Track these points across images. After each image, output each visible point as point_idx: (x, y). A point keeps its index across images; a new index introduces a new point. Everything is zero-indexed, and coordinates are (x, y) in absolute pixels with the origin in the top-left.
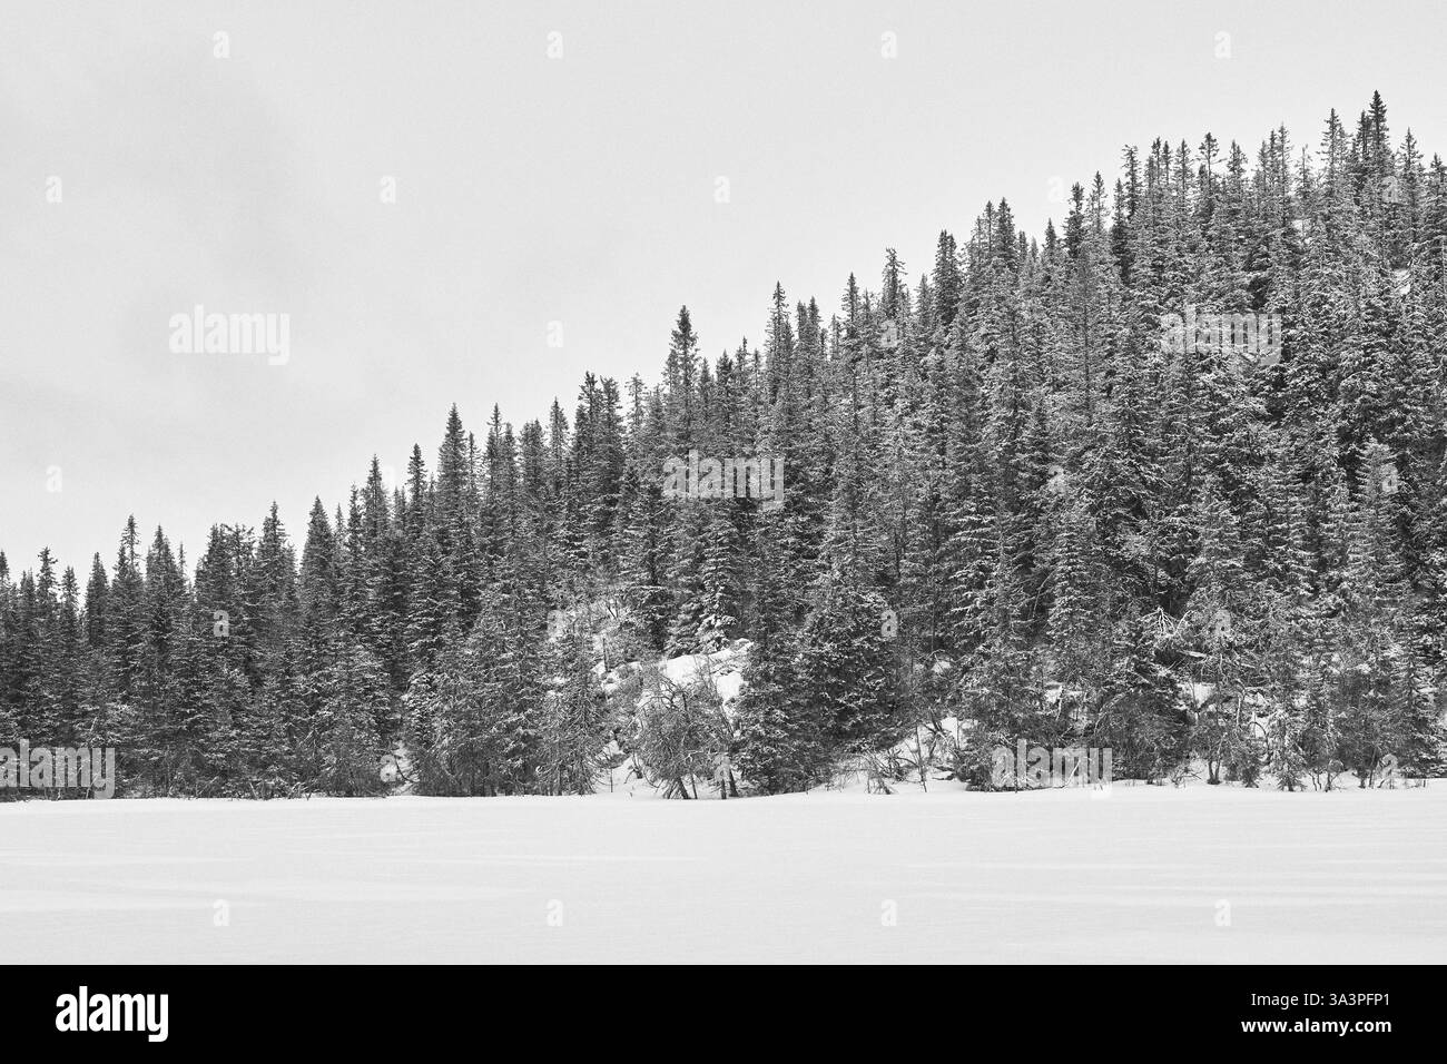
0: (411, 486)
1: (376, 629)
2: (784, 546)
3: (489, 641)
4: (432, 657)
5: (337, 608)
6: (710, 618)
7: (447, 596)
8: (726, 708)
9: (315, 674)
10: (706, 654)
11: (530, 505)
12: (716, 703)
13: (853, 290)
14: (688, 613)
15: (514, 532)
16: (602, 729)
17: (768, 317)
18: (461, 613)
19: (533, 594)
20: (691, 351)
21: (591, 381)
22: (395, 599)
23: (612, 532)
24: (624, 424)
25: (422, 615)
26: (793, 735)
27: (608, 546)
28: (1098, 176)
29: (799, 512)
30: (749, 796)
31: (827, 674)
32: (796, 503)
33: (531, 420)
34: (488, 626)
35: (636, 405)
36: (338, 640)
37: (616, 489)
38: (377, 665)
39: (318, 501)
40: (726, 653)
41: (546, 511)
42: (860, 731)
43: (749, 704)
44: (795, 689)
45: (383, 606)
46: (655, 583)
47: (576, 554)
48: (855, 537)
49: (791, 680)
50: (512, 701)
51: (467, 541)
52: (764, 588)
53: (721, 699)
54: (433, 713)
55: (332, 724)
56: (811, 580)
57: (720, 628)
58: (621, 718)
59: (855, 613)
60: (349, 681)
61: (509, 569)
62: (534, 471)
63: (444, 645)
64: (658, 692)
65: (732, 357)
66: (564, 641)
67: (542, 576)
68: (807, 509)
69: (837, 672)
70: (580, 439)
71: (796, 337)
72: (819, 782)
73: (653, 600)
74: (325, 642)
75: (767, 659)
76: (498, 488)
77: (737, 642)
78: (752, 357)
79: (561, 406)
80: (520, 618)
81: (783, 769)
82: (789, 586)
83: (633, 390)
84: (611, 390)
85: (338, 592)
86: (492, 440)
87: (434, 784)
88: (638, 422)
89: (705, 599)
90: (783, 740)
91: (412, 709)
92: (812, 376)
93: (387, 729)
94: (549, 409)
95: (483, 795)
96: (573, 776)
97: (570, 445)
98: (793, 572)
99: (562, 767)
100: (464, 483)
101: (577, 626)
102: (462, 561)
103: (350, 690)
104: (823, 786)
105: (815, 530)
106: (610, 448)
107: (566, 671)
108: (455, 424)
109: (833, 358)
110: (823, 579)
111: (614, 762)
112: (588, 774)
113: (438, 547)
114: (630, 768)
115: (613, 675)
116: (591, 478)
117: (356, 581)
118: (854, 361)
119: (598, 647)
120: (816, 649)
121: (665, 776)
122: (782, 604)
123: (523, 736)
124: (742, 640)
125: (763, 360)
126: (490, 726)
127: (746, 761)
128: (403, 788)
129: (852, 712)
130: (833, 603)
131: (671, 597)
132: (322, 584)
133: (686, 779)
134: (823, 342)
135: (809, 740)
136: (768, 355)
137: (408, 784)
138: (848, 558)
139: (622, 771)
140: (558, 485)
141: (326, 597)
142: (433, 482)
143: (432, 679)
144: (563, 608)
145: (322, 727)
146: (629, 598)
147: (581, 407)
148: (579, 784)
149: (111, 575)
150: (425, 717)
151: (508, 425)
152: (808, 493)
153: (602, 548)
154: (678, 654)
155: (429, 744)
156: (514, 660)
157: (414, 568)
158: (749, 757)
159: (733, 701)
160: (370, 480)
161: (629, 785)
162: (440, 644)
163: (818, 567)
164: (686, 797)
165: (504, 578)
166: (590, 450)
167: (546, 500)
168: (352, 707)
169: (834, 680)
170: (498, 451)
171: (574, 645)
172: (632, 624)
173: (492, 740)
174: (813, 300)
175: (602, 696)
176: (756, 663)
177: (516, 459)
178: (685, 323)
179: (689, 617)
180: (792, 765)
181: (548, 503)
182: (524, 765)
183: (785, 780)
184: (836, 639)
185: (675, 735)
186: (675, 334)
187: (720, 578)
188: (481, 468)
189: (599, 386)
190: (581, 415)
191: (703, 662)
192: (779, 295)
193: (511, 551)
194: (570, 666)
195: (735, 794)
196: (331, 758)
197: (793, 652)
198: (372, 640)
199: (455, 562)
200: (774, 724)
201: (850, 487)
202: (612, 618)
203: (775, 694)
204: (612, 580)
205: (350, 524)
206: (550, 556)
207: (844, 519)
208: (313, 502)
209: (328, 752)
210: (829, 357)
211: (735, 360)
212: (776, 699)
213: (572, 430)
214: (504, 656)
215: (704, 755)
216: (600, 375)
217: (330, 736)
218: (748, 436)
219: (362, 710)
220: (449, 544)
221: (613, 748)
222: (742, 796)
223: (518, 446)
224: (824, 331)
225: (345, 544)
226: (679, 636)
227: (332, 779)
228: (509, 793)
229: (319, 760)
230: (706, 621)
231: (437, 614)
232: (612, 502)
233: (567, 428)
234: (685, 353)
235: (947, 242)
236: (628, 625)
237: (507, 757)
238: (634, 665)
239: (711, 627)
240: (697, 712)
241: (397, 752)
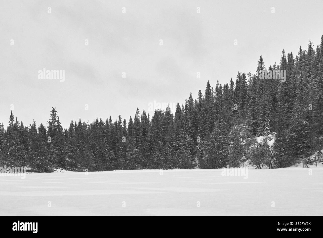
0: (199, 99)
1: (191, 131)
2: (284, 110)
3: (216, 134)
4: (203, 137)
5: (182, 127)
6: (267, 127)
7: (207, 124)
8: (270, 148)
9: (178, 142)
10: (266, 136)
11: (225, 103)
12: (268, 147)
13: (301, 50)
14: (262, 126)
15: (222, 109)
16: (242, 153)
17: (281, 57)
18: (210, 127)
19: (226, 123)
20: (263, 66)
21: (239, 74)
22: (195, 125)
23: (244, 108)
24: (247, 83)
25: (201, 128)
26: (286, 154)
27: (243, 111)
29: (288, 102)
30: (275, 168)
31: (294, 140)
32: (287, 100)
33: (226, 83)
34: (216, 130)
35: (250, 79)
36: (183, 134)
37: (245, 98)
38: (191, 140)
39: (178, 103)
40: (270, 135)
41: (229, 104)
42: (301, 153)
43: (275, 147)
44: (287, 144)
45: (193, 126)
46: (254, 120)
47: (236, 113)
48: (301, 108)
49: (285, 141)
50: (221, 147)
51: (211, 111)
52: (279, 120)
53: (269, 146)
54: (203, 150)
55: (181, 153)
56: (291, 118)
57: (269, 130)
58: (246, 151)
59: (301, 126)
60: (185, 143)
61: (221, 117)
62: (226, 94)
63: (206, 135)
64: (255, 145)
65: (272, 67)
66: (233, 133)
67: (228, 119)
68: (290, 102)
69: (296, 139)
70: (237, 87)
71: (288, 61)
72: (292, 165)
73: (254, 123)
74: (180, 135)
75: (280, 137)
76: (218, 99)
77: (273, 133)
78: (277, 67)
79: (232, 80)
80: (223, 128)
81: (283, 162)
82: (285, 120)
83: (249, 75)
84: (244, 76)
85: (182, 123)
86: (217, 88)
87: (204, 166)
88: (250, 83)
89: (266, 123)
90: (283, 155)
91: (199, 149)
92: (291, 71)
93: (193, 154)
94: (230, 81)
95: (215, 168)
96: (235, 164)
97: (235, 88)
98: (286, 116)
99: (233, 162)
100: (211, 98)
101: (236, 130)
102: (210, 116)
103: (185, 145)
104: (292, 166)
105: (292, 106)
106: (244, 89)
107: (234, 140)
108: (208, 85)
109: (296, 66)
110: (293, 118)
111: (244, 161)
112: (238, 163)
113: (205, 113)
114: (248, 162)
115: (244, 141)
116: (240, 96)
117: (187, 121)
118: (301, 67)
119: (241, 134)
120: (291, 134)
121: (256, 164)
122: (283, 124)
123: (224, 155)
124: (274, 132)
126: (216, 153)
127: (275, 160)
128: (197, 167)
129: (300, 149)
130: (296, 123)
131: (258, 123)
132: (179, 122)
133: (261, 165)
134: (294, 62)
135: (290, 155)
136: (281, 66)
137: (198, 166)
138: (299, 113)
139: (246, 163)
140: (232, 98)
141: (180, 124)
142: (204, 98)
143: (203, 142)
144: (233, 126)
145: (179, 153)
146: (248, 124)
147: (237, 80)
149: (134, 121)
150: (202, 151)
151: (221, 84)
152: (290, 98)
153: (242, 112)
154: (259, 136)
155: (203, 157)
156: (222, 138)
157: (199, 117)
158: (275, 159)
159: (272, 146)
160: (190, 98)
161: (248, 166)
162: (205, 134)
163: (292, 115)
164: (261, 169)
165: (219, 119)
166: (239, 90)
167: (229, 101)
168: (185, 149)
169: (296, 141)
170: (219, 90)
171: (235, 134)
172: (249, 129)
173: (217, 156)
174: (291, 53)
175: (242, 146)
176: (277, 138)
177: (222, 92)
178: (261, 59)
179: (262, 127)
180: (286, 161)
181: (230, 102)
182: (224, 162)
183: (284, 165)
184: (296, 132)
185: (259, 154)
186: (259, 62)
187: (269, 118)
188: (214, 94)
189: (241, 75)
190: (237, 81)
191: (265, 138)
192: (283, 52)
193: (221, 113)
194: (234, 139)
195: (272, 168)
196: (181, 160)
197: (286, 135)
198: (190, 134)
199: (208, 116)
200: (281, 152)
201: (300, 96)
202: (244, 128)
203: (282, 145)
204: (244, 119)
205: (185, 108)
206: (230, 114)
207: (298, 104)
208: (177, 103)
209: (180, 159)
210: (295, 66)
211: (273, 67)
212: (282, 146)
213: (235, 85)
214: (219, 137)
215: (265, 159)
216: (242, 72)
217: (181, 155)
218: (276, 85)
219: (188, 149)
220: (207, 112)
221: (244, 157)
222: (274, 168)
223: (223, 89)
224: (294, 60)
225: (184, 113)
226: (259, 132)
227: (181, 165)
228: (220, 168)
229: (178, 161)
230: (266, 128)
231: (205, 128)
232: (244, 101)
233: (234, 85)
234: (261, 66)
236: (248, 129)
237: (220, 160)
238: (249, 139)
239: (267, 130)
240: (263, 149)
241: (196, 159)
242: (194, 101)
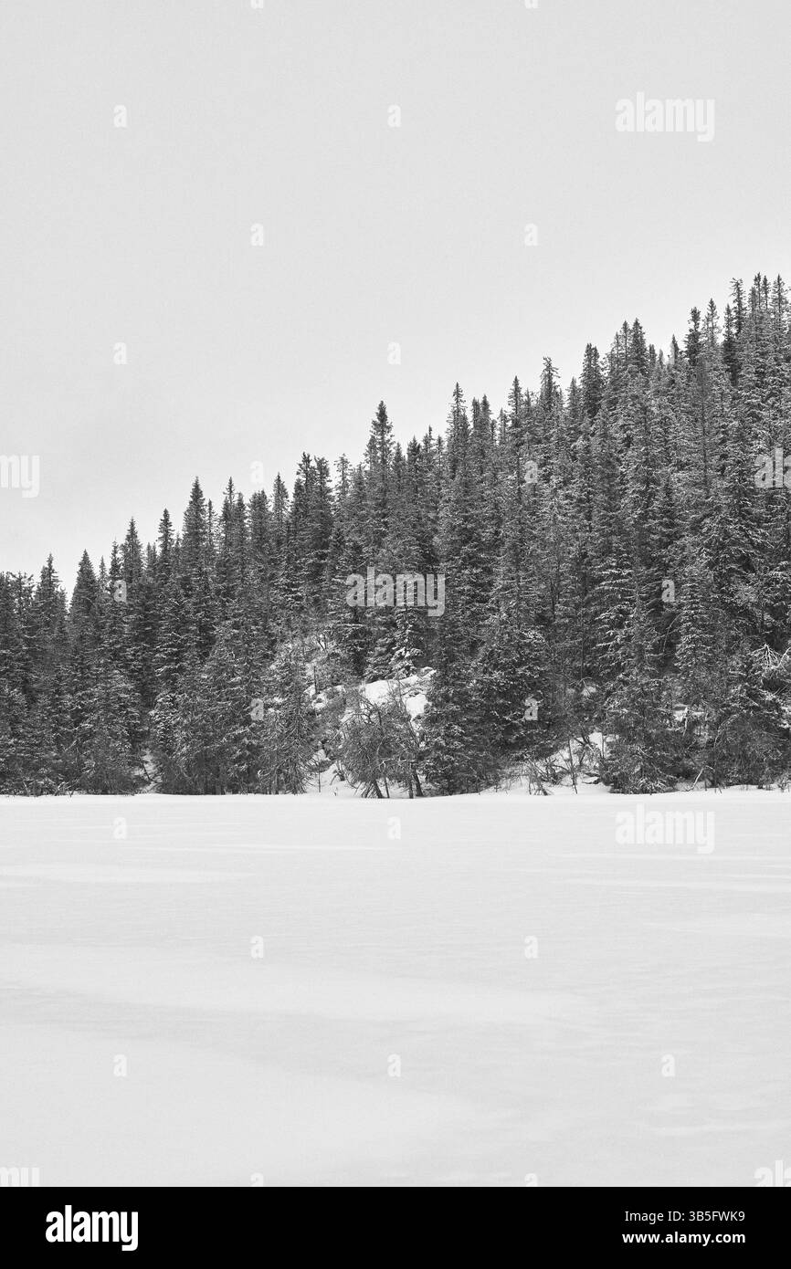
0: (161, 542)
1: (130, 657)
2: (461, 593)
3: (221, 668)
4: (175, 680)
5: (99, 640)
6: (401, 650)
7: (188, 631)
8: (413, 724)
9: (80, 694)
10: (398, 679)
11: (256, 558)
12: (406, 719)
13: (517, 390)
14: (382, 646)
15: (243, 580)
16: (312, 740)
17: (449, 410)
18: (199, 645)
19: (258, 630)
20: (387, 437)
21: (307, 460)
22: (145, 634)
23: (322, 581)
24: (333, 494)
25: (168, 646)
26: (467, 747)
27: (319, 591)
28: (712, 302)
29: (474, 565)
30: (432, 796)
31: (495, 697)
32: (471, 558)
33: (258, 490)
34: (221, 656)
35: (343, 479)
36: (99, 666)
37: (326, 546)
38: (130, 687)
39: (86, 554)
40: (413, 679)
41: (269, 563)
42: (522, 743)
43: (431, 720)
44: (470, 709)
45: (136, 639)
46: (356, 622)
47: (292, 597)
48: (519, 586)
49: (466, 701)
50: (239, 716)
51: (205, 587)
52: (445, 626)
53: (410, 716)
54: (175, 726)
55: (91, 734)
56: (483, 620)
57: (409, 658)
58: (328, 732)
59: (519, 647)
60: (107, 699)
61: (238, 609)
62: (260, 531)
63: (185, 670)
64: (358, 711)
65: (420, 442)
66: (283, 668)
67: (265, 616)
68: (480, 563)
69: (503, 695)
70: (297, 506)
71: (472, 426)
72: (489, 785)
73: (355, 635)
74: (89, 668)
75: (447, 684)
76: (231, 544)
77: (423, 670)
78: (435, 442)
79: (282, 479)
80: (247, 650)
81: (459, 774)
82: (466, 625)
83: (340, 467)
84: (323, 468)
85: (99, 627)
86: (226, 505)
87: (175, 785)
88: (344, 493)
89: (397, 635)
90: (460, 750)
91: (158, 723)
92: (484, 458)
93: (137, 738)
94: (273, 482)
95: (214, 793)
96: (288, 777)
97: (289, 510)
98: (468, 613)
99: (280, 771)
100: (204, 540)
101: (293, 656)
102: (201, 603)
103: (107, 707)
104: (492, 789)
105: (486, 580)
106: (322, 513)
107: (284, 692)
108: (197, 493)
109: (501, 443)
110: (493, 619)
111: (322, 767)
112: (301, 776)
113: (182, 591)
114: (335, 772)
115: (322, 696)
116: (306, 536)
117: (115, 618)
118: (517, 445)
119: (310, 673)
120: (487, 676)
121: (363, 778)
122: (459, 639)
123: (248, 746)
124: (427, 668)
125: (445, 444)
126: (221, 737)
127: (429, 767)
128: (148, 788)
129: (516, 728)
130: (501, 639)
131: (370, 633)
132: (87, 620)
133: (380, 781)
134: (493, 430)
135: (481, 750)
136: (449, 440)
137: (153, 784)
138: (513, 603)
139: (328, 775)
140: (279, 543)
141: (90, 631)
142: (179, 539)
143: (174, 698)
144: (282, 641)
145: (85, 737)
146: (336, 635)
147: (299, 480)
148: (293, 785)
150: (169, 729)
151: (240, 494)
152: (481, 550)
153: (314, 593)
154: (375, 679)
155: (171, 752)
156: (241, 683)
157: (162, 608)
158: (432, 764)
159: (419, 717)
160: (128, 538)
161: (334, 785)
162: (181, 670)
163: (488, 609)
164: (380, 796)
165: (234, 616)
166: (305, 515)
167: (270, 554)
168: (108, 721)
169: (501, 701)
170: (232, 514)
171: (291, 671)
172: (338, 655)
173: (222, 748)
174: (485, 397)
175: (313, 713)
176: (438, 688)
177: (245, 521)
178: (382, 415)
179: (384, 649)
180: (468, 770)
181: (271, 557)
182: (248, 769)
183: (461, 783)
184: (503, 668)
185: (372, 746)
186: (374, 423)
187: (410, 618)
188: (217, 528)
189: (313, 464)
190: (298, 486)
191: (395, 686)
192: (458, 393)
193: (240, 595)
194: (287, 688)
195: (420, 794)
196: (91, 763)
197: (468, 679)
198: (126, 666)
199: (195, 604)
200: (453, 737)
201: (514, 545)
202: (322, 650)
203: (453, 712)
204: (322, 618)
205: (111, 573)
206: (271, 599)
207: (510, 571)
208: (82, 555)
209: (88, 757)
210: (498, 442)
211: (422, 444)
212: (454, 717)
213: (291, 498)
214: (233, 680)
215: (395, 762)
216: (315, 454)
217: (90, 745)
218: (432, 504)
219: (117, 723)
220: (191, 589)
221: (321, 756)
222: (426, 796)
223: (248, 511)
224: (494, 422)
225: (107, 589)
226: (376, 665)
227: (90, 780)
228: (235, 792)
229: (81, 764)
230: (398, 652)
231: (179, 646)
232: (322, 556)
233: (287, 497)
234: (382, 438)
235: (591, 353)
236: (334, 655)
237: (235, 762)
238: (339, 688)
239: (401, 658)
240: (390, 727)
241: (145, 758)
242: (144, 550)
